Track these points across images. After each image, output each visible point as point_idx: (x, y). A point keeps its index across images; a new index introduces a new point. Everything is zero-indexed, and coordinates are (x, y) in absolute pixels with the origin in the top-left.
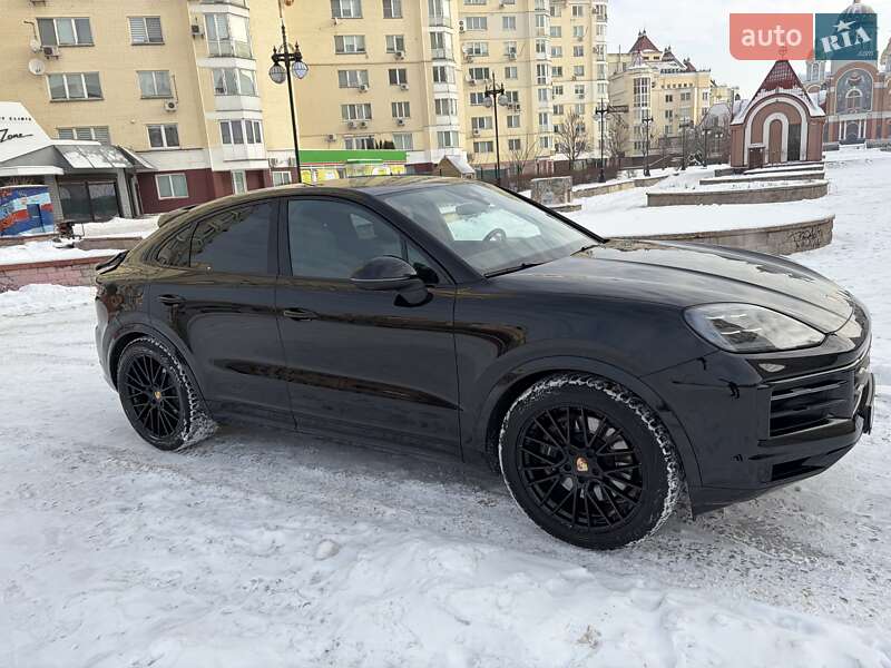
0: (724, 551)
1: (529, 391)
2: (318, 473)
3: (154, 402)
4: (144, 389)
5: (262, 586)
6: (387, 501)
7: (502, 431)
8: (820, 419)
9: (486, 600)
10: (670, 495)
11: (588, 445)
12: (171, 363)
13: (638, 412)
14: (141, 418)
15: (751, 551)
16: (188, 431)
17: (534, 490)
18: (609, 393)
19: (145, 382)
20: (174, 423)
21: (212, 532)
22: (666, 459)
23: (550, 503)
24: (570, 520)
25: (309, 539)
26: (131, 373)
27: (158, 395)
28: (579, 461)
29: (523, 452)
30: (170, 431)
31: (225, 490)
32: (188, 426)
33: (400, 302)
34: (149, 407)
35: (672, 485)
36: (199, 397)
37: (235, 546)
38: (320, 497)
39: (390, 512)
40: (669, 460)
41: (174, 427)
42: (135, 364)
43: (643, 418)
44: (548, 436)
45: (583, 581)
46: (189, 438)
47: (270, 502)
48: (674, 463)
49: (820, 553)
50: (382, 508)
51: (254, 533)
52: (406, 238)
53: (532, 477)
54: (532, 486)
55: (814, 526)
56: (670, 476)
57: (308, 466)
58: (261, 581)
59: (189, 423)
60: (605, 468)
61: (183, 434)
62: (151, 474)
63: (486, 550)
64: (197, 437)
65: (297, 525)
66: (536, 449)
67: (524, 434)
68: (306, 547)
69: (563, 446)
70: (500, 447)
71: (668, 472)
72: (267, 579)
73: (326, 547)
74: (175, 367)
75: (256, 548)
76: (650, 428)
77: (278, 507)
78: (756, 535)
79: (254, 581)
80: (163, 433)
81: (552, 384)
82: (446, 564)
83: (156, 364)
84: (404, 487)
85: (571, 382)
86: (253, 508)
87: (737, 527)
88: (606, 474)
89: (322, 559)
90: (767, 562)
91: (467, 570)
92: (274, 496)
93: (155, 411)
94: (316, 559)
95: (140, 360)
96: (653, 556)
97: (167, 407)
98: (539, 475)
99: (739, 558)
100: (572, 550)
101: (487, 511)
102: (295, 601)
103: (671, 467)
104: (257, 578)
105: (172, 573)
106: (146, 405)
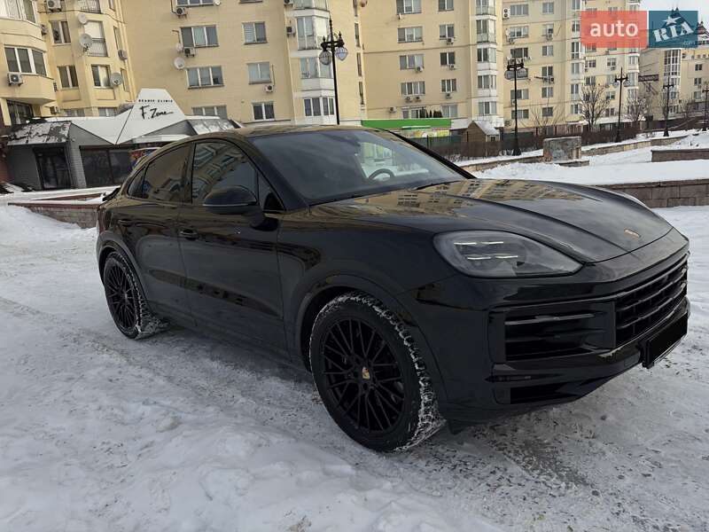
0: (490, 466)
1: (326, 306)
2: (215, 364)
3: (124, 301)
4: (117, 291)
5: (106, 447)
6: (247, 391)
7: (311, 339)
9: (230, 480)
10: (423, 408)
13: (396, 328)
15: (515, 469)
16: (140, 325)
18: (377, 309)
20: (132, 317)
21: (106, 402)
22: (418, 373)
26: (110, 278)
27: (126, 296)
28: (364, 369)
29: (326, 360)
30: (131, 324)
36: (144, 299)
37: (111, 414)
38: (202, 383)
39: (242, 400)
40: (422, 375)
41: (133, 321)
42: (111, 272)
43: (400, 334)
44: (340, 347)
45: (341, 476)
46: (142, 330)
47: (165, 383)
48: (428, 378)
49: (581, 481)
50: (239, 396)
51: (133, 406)
52: (257, 170)
53: (333, 381)
54: (333, 389)
56: (422, 390)
58: (109, 443)
59: (140, 318)
60: (379, 377)
61: (137, 326)
62: (107, 354)
63: (276, 439)
65: (168, 403)
67: (323, 343)
68: (157, 421)
69: (349, 353)
70: (310, 353)
71: (420, 386)
72: (114, 442)
73: (167, 423)
74: (130, 274)
75: (128, 418)
76: (406, 343)
78: (532, 455)
79: (104, 443)
80: (128, 325)
81: (340, 299)
82: (228, 446)
84: (267, 382)
85: (352, 299)
86: (150, 386)
88: (379, 382)
89: (161, 432)
91: (242, 454)
93: (124, 308)
94: (156, 431)
95: (114, 269)
96: (422, 464)
97: (129, 306)
99: (499, 474)
103: (423, 381)
104: (106, 441)
105: (58, 429)
106: (119, 303)
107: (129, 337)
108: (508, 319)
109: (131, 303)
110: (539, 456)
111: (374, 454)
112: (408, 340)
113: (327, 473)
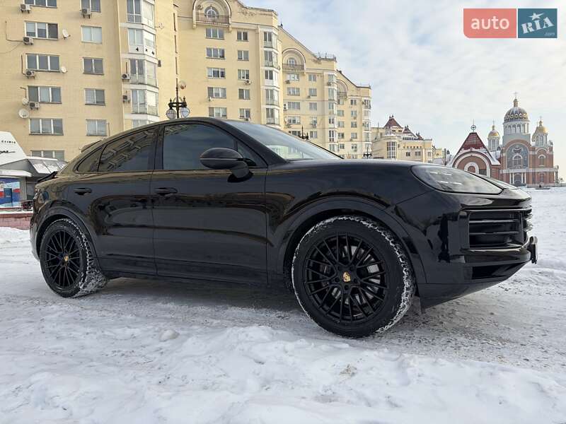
0: (444, 339)
1: (313, 228)
2: (169, 305)
3: (64, 263)
4: (57, 255)
5: (120, 354)
6: (215, 318)
7: (295, 257)
9: (277, 348)
10: (405, 291)
11: (351, 261)
12: (78, 234)
13: (383, 234)
14: (53, 276)
16: (83, 281)
17: (314, 297)
18: (364, 223)
19: (59, 250)
20: (75, 277)
21: (88, 330)
22: (402, 265)
23: (325, 306)
24: (338, 318)
25: (157, 331)
26: (50, 244)
27: (66, 259)
28: (345, 275)
29: (308, 270)
30: (71, 283)
31: (103, 313)
32: (84, 277)
34: (59, 267)
35: (407, 284)
36: (95, 257)
37: (104, 335)
38: (169, 316)
39: (216, 321)
40: (404, 266)
41: (75, 280)
42: (53, 237)
43: (386, 238)
44: (325, 259)
46: (84, 287)
47: (134, 317)
48: (408, 269)
50: (211, 320)
51: (119, 331)
52: (237, 140)
53: (313, 288)
54: (313, 295)
55: (503, 329)
56: (405, 277)
57: (163, 303)
58: (119, 351)
59: (85, 275)
60: (361, 277)
61: (80, 283)
62: (53, 306)
64: (90, 287)
66: (316, 267)
67: (308, 258)
68: (155, 335)
69: (334, 263)
70: (293, 269)
71: (403, 274)
72: (125, 350)
73: (168, 333)
74: (80, 236)
75: (119, 336)
76: (391, 244)
77: (139, 319)
78: (465, 333)
79: (114, 352)
80: (66, 285)
81: (327, 221)
82: (251, 334)
83: (68, 236)
84: (227, 311)
85: (340, 219)
86: (121, 320)
87: (452, 330)
88: (362, 280)
89: (165, 341)
90: (473, 344)
92: (137, 315)
93: (63, 269)
94: (161, 341)
95: (57, 234)
97: (72, 266)
98: (318, 286)
99: (453, 342)
100: (340, 339)
101: (283, 321)
102: (141, 360)
103: (405, 271)
104: (116, 350)
105: (57, 349)
106: (57, 266)
107: (65, 296)
108: (471, 220)
109: (74, 264)
110: (470, 333)
111: (355, 341)
112: (392, 242)
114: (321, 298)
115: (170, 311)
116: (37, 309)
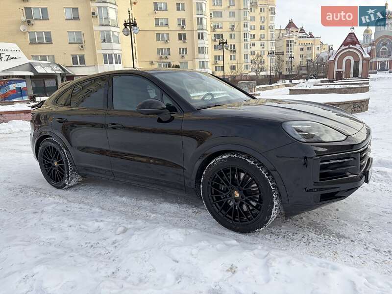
0: (300, 234)
1: (214, 160)
2: (124, 199)
3: (54, 167)
4: (49, 161)
5: (89, 245)
6: (153, 211)
7: (202, 179)
8: (343, 174)
9: (186, 251)
10: (274, 208)
11: (239, 185)
12: (61, 149)
13: (260, 170)
14: (49, 174)
15: (312, 235)
16: (68, 180)
17: (216, 205)
18: (248, 161)
19: (51, 158)
20: (63, 176)
21: (71, 223)
22: (273, 191)
23: (223, 211)
24: (231, 219)
25: (114, 226)
26: (44, 153)
27: (56, 164)
28: (236, 192)
29: (211, 188)
30: (61, 180)
31: (81, 205)
32: (68, 177)
33: (159, 120)
34: (52, 169)
35: (276, 203)
36: (73, 164)
37: (81, 228)
38: (123, 209)
39: (153, 215)
40: (274, 192)
41: (62, 178)
42: (46, 150)
43: (263, 172)
44: (222, 181)
45: (233, 246)
46: (69, 183)
47: (100, 210)
48: (277, 193)
49: (343, 237)
50: (150, 214)
51: (90, 223)
52: (163, 92)
53: (215, 200)
54: (215, 204)
55: (342, 225)
56: (274, 199)
57: (120, 196)
58: (89, 243)
59: (69, 176)
60: (246, 195)
61: (66, 181)
62: (50, 198)
63: (192, 231)
64: (73, 183)
65: (110, 220)
66: (217, 187)
67: (211, 180)
68: (112, 229)
69: (228, 185)
70: (201, 186)
71: (274, 197)
72: (92, 242)
73: (120, 229)
74: (63, 151)
75: (90, 229)
76: (266, 177)
77: (103, 212)
78: (315, 228)
79: (86, 243)
80: (57, 181)
81: (224, 157)
82: (172, 236)
83: (55, 149)
84: (161, 205)
85: (232, 156)
86: (92, 213)
87: (308, 225)
88: (247, 198)
89: (118, 234)
90: (319, 240)
91: (181, 239)
92: (102, 208)
93: (54, 170)
94: (116, 235)
95: (48, 148)
96: (268, 237)
97: (59, 169)
98: (218, 198)
99: (306, 238)
100: (232, 233)
101: (197, 216)
102: (103, 252)
103: (275, 195)
104: (88, 242)
105: (51, 239)
106: (51, 168)
107: (58, 188)
108: (321, 162)
109: (61, 168)
110: (319, 228)
111: (241, 235)
112: (267, 175)
113: (227, 245)
114: (220, 206)
115: (124, 204)
116: (40, 199)
